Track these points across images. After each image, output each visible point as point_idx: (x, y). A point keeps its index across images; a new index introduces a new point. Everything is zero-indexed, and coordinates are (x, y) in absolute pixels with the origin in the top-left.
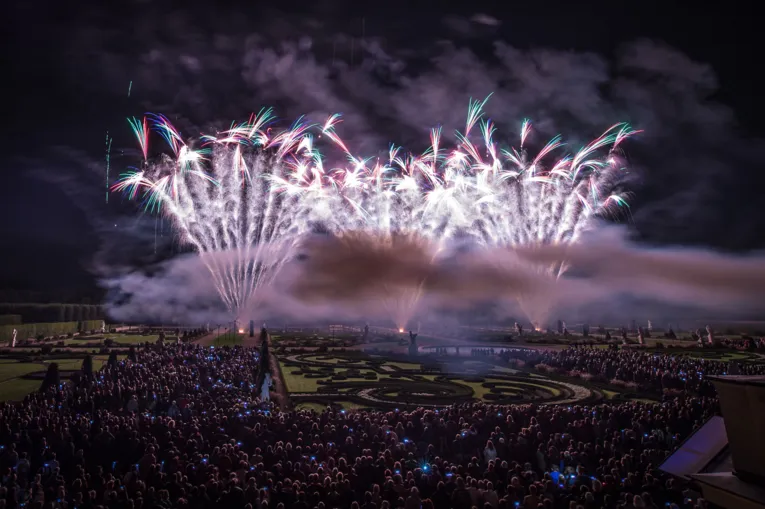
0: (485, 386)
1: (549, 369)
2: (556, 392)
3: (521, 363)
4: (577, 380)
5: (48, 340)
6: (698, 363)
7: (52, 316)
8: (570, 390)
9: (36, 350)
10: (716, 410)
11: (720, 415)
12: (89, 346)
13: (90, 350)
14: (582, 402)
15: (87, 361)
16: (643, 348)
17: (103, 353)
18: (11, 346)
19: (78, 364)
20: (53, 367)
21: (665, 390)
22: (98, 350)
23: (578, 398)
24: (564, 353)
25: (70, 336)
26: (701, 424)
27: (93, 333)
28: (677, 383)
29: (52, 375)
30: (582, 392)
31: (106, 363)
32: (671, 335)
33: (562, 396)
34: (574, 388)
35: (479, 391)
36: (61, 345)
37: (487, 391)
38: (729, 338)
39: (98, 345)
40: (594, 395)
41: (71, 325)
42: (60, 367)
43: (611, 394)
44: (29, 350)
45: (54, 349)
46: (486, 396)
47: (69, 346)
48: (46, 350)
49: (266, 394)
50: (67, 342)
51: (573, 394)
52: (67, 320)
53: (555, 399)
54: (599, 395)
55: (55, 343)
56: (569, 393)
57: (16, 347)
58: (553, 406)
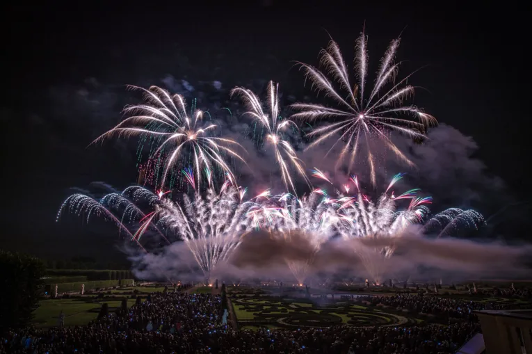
0: (349, 316)
1: (385, 307)
2: (389, 320)
3: (369, 303)
4: (400, 313)
5: (102, 290)
6: (469, 303)
7: (104, 277)
8: (396, 318)
9: (95, 296)
10: (479, 330)
11: (481, 332)
12: (125, 293)
13: (125, 296)
14: (403, 325)
15: (124, 301)
16: (438, 295)
17: (133, 297)
18: (81, 293)
19: (118, 304)
20: (105, 305)
21: (450, 318)
22: (130, 296)
23: (401, 323)
24: (393, 298)
25: (114, 288)
26: (470, 337)
27: (127, 286)
28: (456, 314)
29: (104, 310)
30: (403, 320)
31: (134, 303)
32: (453, 288)
33: (391, 322)
34: (399, 317)
35: (345, 319)
36: (109, 293)
37: (350, 319)
38: (485, 289)
39: (130, 293)
40: (409, 322)
41: (115, 282)
42: (109, 306)
43: (420, 321)
44: (91, 296)
45: (105, 296)
46: (349, 322)
47: (114, 293)
48: (101, 295)
49: (225, 320)
50: (113, 291)
51: (398, 321)
52: (112, 279)
53: (388, 323)
54: (413, 321)
55: (106, 292)
56: (395, 320)
57: (84, 294)
58: (387, 327)
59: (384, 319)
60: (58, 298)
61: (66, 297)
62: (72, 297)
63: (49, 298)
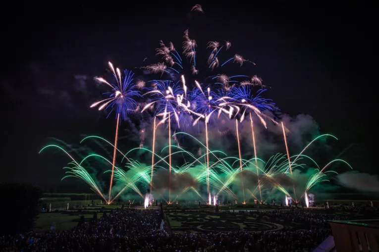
0: (244, 224)
1: (268, 218)
2: (271, 227)
3: (257, 216)
4: (278, 222)
5: (80, 207)
7: (82, 198)
8: (276, 226)
9: (76, 211)
10: (330, 233)
11: (332, 235)
12: (96, 209)
13: (96, 211)
14: (280, 231)
15: (95, 214)
17: (101, 212)
18: (66, 209)
19: (91, 216)
20: (82, 217)
22: (99, 211)
24: (273, 212)
25: (89, 205)
27: (97, 204)
29: (82, 220)
30: (281, 227)
31: (102, 216)
33: (273, 228)
34: (277, 225)
35: (242, 226)
36: (85, 209)
37: (245, 226)
38: (335, 206)
39: (99, 209)
40: (285, 228)
41: (89, 202)
42: (85, 217)
43: (291, 227)
44: (73, 211)
45: (83, 211)
46: (245, 228)
47: (89, 209)
48: (80, 211)
49: (162, 227)
50: (88, 208)
51: (277, 227)
52: (87, 200)
53: (271, 229)
54: (287, 228)
55: (83, 208)
56: (275, 227)
57: (69, 210)
58: (270, 232)
59: (267, 226)
60: (52, 212)
61: (57, 211)
62: (61, 212)
63: (45, 213)
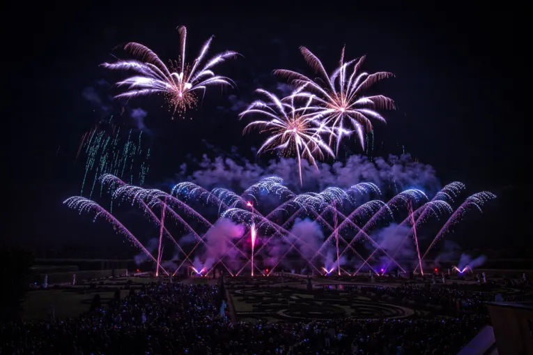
0: (352, 308)
1: (390, 298)
2: (394, 312)
4: (406, 305)
5: (94, 281)
7: (97, 266)
8: (402, 310)
9: (87, 286)
10: (488, 322)
11: (491, 325)
12: (118, 284)
13: (119, 287)
14: (409, 318)
15: (117, 293)
16: (446, 286)
17: (126, 288)
18: (72, 284)
19: (111, 295)
20: (97, 296)
22: (123, 286)
23: (406, 315)
24: (398, 288)
25: (107, 278)
27: (121, 276)
29: (96, 301)
30: (409, 312)
31: (128, 294)
32: (461, 278)
33: (398, 314)
34: (404, 309)
35: (348, 310)
36: (102, 284)
37: (353, 311)
38: (495, 279)
39: (122, 284)
40: (416, 314)
41: (108, 272)
42: (101, 297)
43: (426, 313)
44: (83, 286)
45: (97, 286)
46: (352, 314)
47: (107, 284)
48: (93, 286)
49: (222, 313)
50: (106, 282)
51: (404, 312)
52: (105, 268)
53: (394, 315)
54: (419, 313)
55: (98, 282)
56: (401, 312)
57: (75, 284)
58: (393, 320)
59: (388, 311)
60: (48, 288)
61: (57, 287)
62: (62, 288)
63: (39, 289)
